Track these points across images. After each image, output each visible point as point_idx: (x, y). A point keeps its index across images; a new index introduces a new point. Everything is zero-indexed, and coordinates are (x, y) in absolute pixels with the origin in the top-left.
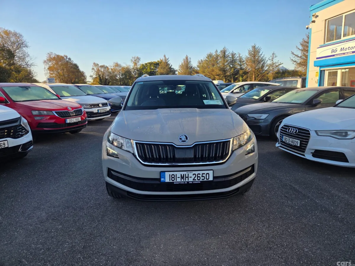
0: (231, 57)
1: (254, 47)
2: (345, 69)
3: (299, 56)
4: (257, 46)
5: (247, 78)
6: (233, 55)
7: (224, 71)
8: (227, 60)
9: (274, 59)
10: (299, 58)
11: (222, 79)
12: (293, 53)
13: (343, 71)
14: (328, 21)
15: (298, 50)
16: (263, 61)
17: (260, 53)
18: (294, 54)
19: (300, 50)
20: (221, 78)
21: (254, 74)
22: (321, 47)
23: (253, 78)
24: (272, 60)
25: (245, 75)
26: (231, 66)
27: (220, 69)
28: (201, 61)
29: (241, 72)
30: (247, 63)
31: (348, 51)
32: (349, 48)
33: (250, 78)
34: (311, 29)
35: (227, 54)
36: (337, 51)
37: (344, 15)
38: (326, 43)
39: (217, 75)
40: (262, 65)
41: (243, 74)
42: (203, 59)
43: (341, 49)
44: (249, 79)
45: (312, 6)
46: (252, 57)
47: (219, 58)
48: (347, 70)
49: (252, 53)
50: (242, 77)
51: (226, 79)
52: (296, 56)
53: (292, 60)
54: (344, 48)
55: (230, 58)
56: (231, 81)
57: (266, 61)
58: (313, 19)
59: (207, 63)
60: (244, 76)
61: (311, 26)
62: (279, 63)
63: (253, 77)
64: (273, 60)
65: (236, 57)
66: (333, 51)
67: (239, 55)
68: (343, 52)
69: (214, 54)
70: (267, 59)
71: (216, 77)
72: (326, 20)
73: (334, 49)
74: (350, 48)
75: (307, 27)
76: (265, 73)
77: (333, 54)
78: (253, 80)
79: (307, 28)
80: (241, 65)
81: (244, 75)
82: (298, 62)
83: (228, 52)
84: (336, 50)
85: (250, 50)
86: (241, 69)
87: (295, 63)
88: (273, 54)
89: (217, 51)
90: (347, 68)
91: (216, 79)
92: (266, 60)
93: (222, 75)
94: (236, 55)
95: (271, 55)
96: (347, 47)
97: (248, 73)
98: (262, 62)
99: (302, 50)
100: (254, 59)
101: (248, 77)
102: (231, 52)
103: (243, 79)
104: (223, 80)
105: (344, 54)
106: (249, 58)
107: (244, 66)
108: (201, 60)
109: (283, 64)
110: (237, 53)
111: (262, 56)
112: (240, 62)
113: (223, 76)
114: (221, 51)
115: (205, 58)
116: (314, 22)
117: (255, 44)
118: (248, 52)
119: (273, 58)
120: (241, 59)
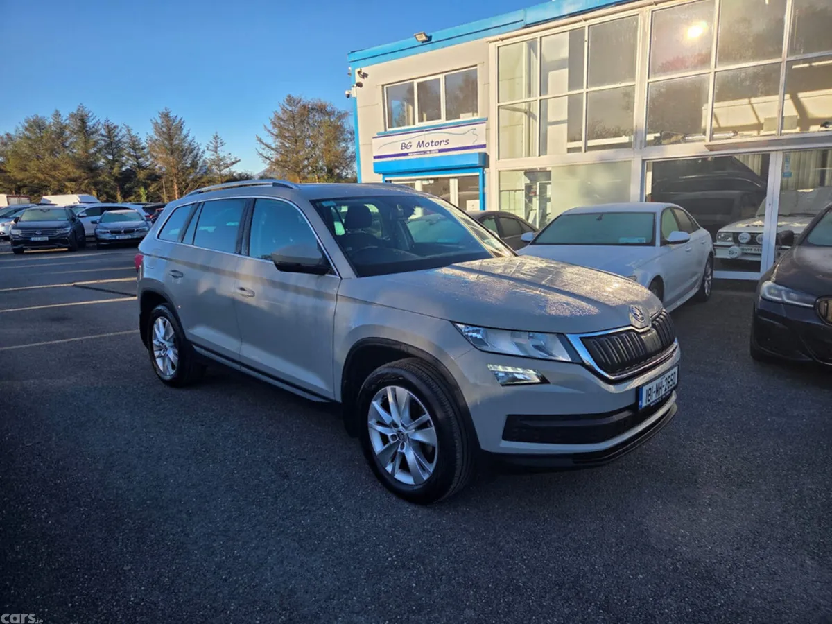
0: (103, 132)
1: (166, 116)
2: (428, 179)
3: (273, 146)
4: (172, 115)
5: (158, 190)
6: (111, 130)
7: (91, 169)
8: (95, 142)
9: (219, 149)
10: (273, 152)
11: (88, 190)
12: (260, 141)
13: (425, 183)
14: (387, 88)
15: (270, 134)
16: (195, 152)
17: (185, 132)
18: (263, 143)
19: (273, 134)
20: (83, 187)
21: (175, 181)
22: (380, 136)
23: (174, 191)
24: (216, 152)
25: (152, 184)
26: (110, 157)
27: (76, 163)
28: (5, 136)
29: (141, 175)
30: (155, 154)
31: (430, 148)
32: (432, 142)
33: (166, 191)
34: (355, 98)
35: (90, 124)
36: (411, 146)
37: (416, 82)
38: (388, 130)
39: (71, 180)
40: (193, 161)
41: (148, 179)
42: (12, 132)
43: (419, 143)
44: (165, 193)
45: (352, 52)
46: (166, 139)
47: (68, 133)
48: (432, 182)
49: (164, 129)
50: (146, 188)
51: (98, 191)
52: (267, 146)
53: (261, 154)
54: (423, 142)
55: (103, 135)
56: (114, 199)
57: (200, 152)
58: (358, 79)
59: (30, 146)
60: (150, 185)
61: (355, 92)
62: (233, 160)
63: (176, 187)
64: (219, 152)
65: (121, 134)
66: (404, 146)
67: (129, 130)
68: (422, 149)
69: (50, 121)
70: (203, 148)
71: (68, 184)
72: (383, 86)
73: (406, 142)
74: (433, 144)
75: (347, 93)
76: (203, 180)
77: (405, 151)
78: (177, 196)
79: (348, 96)
80: (137, 158)
81: (149, 182)
82: (273, 160)
83: (94, 121)
84: (410, 144)
85: (157, 123)
86: (140, 167)
87: (268, 161)
88: (216, 137)
89: (57, 115)
90: (431, 179)
91: (65, 190)
92: (201, 150)
93: (86, 181)
94: (118, 130)
95: (212, 139)
96: (430, 141)
97: (160, 177)
98: (192, 155)
99: (277, 136)
100: (171, 144)
101: (161, 188)
102: (103, 121)
103: (148, 192)
104: (90, 193)
105: (425, 152)
106: (157, 142)
107: (148, 160)
108: (8, 135)
109: (239, 161)
110: (121, 126)
111: (190, 138)
112: (134, 149)
113: (89, 183)
114: (73, 116)
115: (22, 129)
116: (359, 85)
117: (166, 109)
118: (151, 126)
119: (216, 148)
120: (134, 141)
